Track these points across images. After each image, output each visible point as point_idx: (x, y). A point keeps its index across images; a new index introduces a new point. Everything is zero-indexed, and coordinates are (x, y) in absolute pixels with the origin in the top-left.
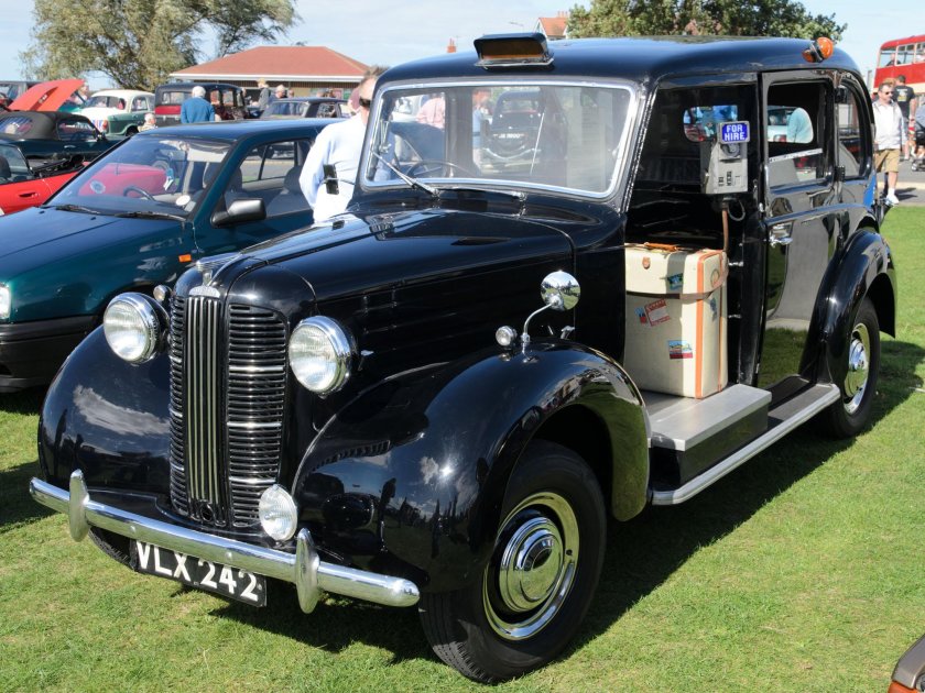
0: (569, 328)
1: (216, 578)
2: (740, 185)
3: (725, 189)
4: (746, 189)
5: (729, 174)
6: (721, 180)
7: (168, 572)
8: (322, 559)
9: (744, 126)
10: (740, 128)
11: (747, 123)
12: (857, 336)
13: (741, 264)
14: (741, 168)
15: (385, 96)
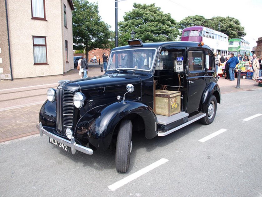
0: (140, 98)
1: (61, 145)
2: (182, 70)
3: (179, 71)
4: (183, 71)
5: (179, 68)
6: (178, 69)
7: (54, 143)
8: (76, 143)
9: (182, 58)
10: (181, 58)
11: (183, 57)
12: (211, 103)
13: (183, 87)
14: (182, 67)
15: (112, 53)
